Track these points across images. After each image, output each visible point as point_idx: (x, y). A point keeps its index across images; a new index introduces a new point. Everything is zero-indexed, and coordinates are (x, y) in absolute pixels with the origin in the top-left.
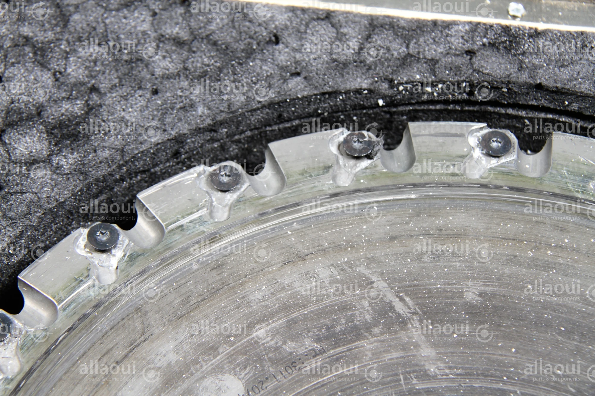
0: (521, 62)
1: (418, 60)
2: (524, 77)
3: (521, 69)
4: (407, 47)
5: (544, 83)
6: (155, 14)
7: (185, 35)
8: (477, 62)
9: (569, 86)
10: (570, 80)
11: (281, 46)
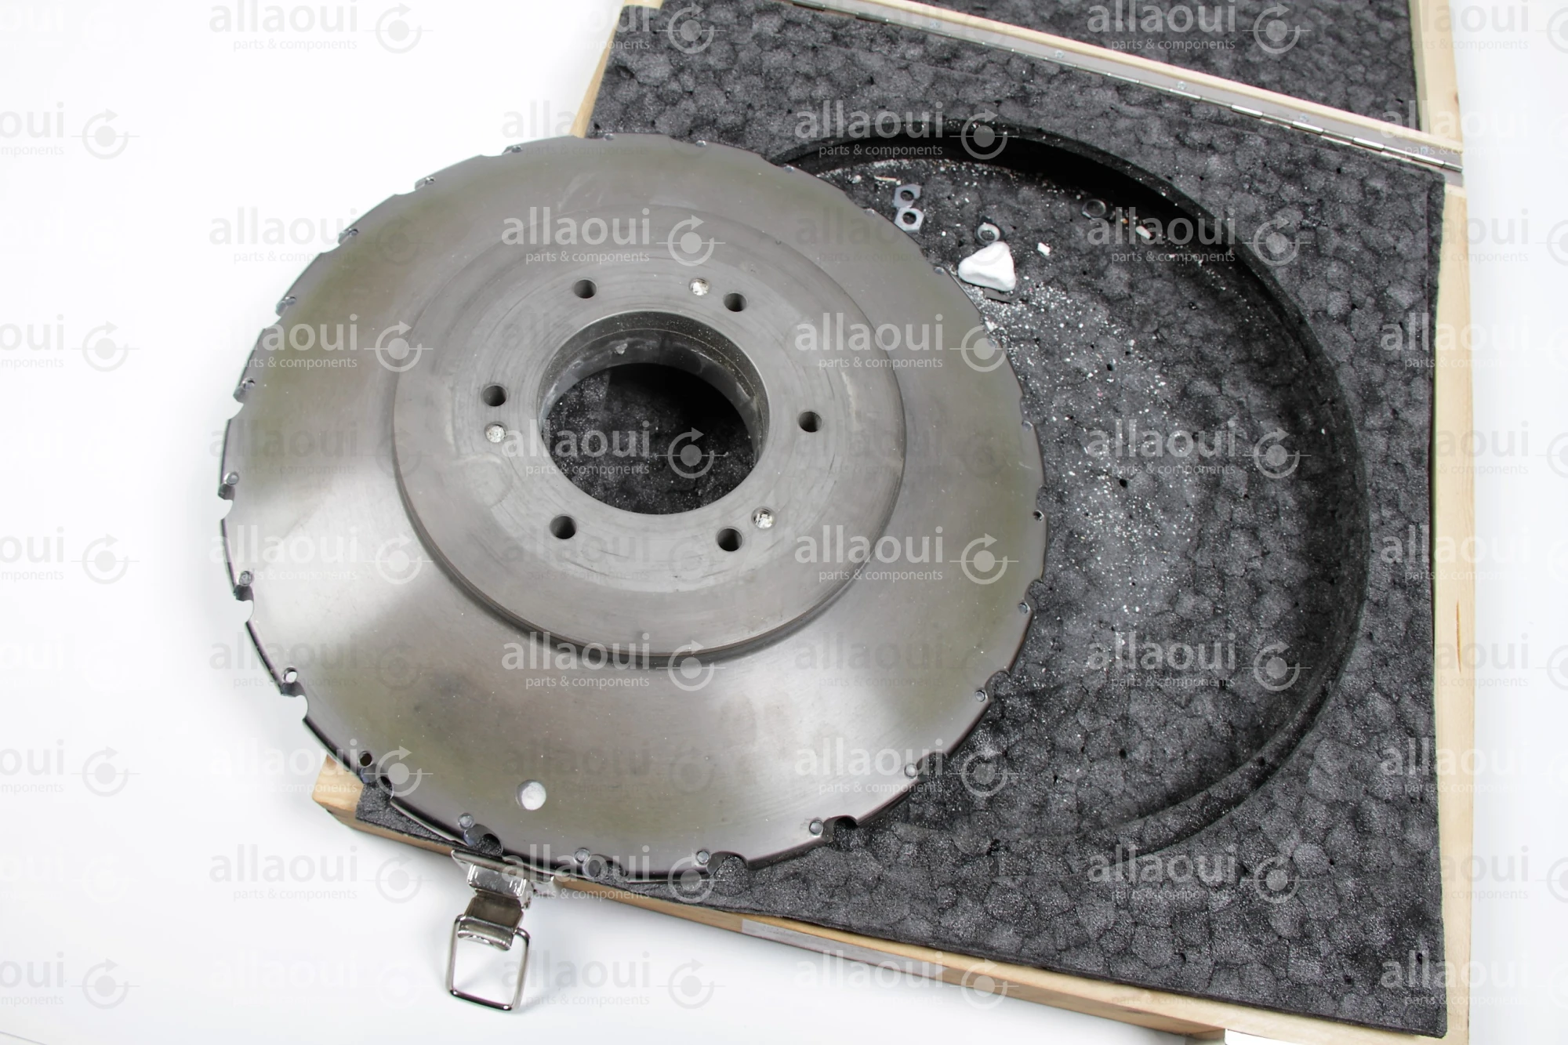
0: (1030, 112)
1: (963, 104)
2: (1031, 123)
3: (1029, 117)
4: (958, 94)
5: (1044, 128)
6: (794, 55)
7: (813, 73)
8: (1002, 109)
9: (1059, 132)
10: (1060, 128)
11: (873, 86)
